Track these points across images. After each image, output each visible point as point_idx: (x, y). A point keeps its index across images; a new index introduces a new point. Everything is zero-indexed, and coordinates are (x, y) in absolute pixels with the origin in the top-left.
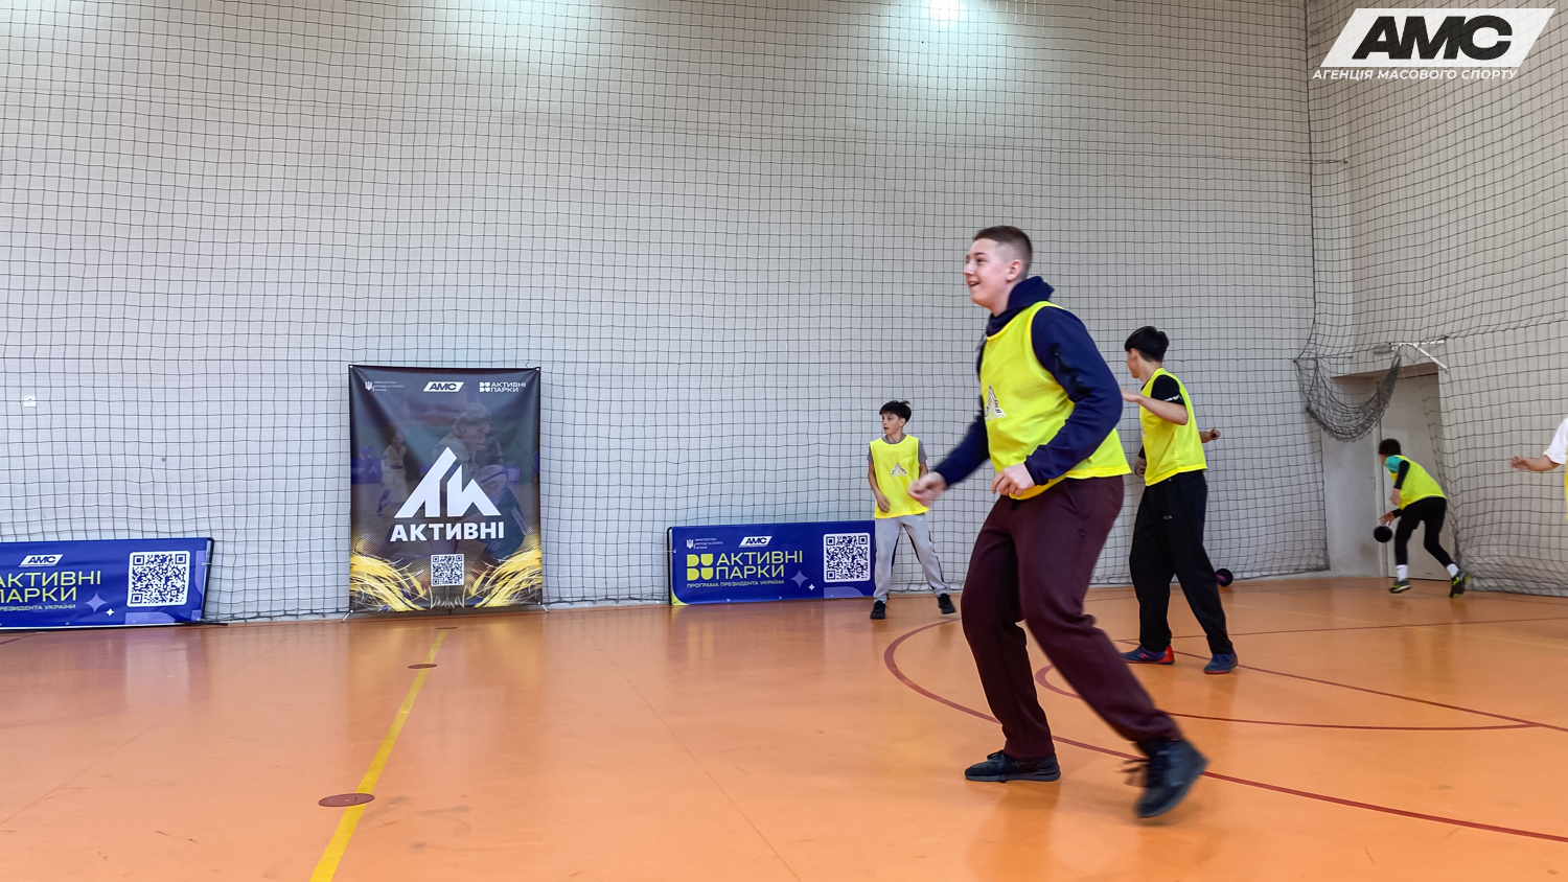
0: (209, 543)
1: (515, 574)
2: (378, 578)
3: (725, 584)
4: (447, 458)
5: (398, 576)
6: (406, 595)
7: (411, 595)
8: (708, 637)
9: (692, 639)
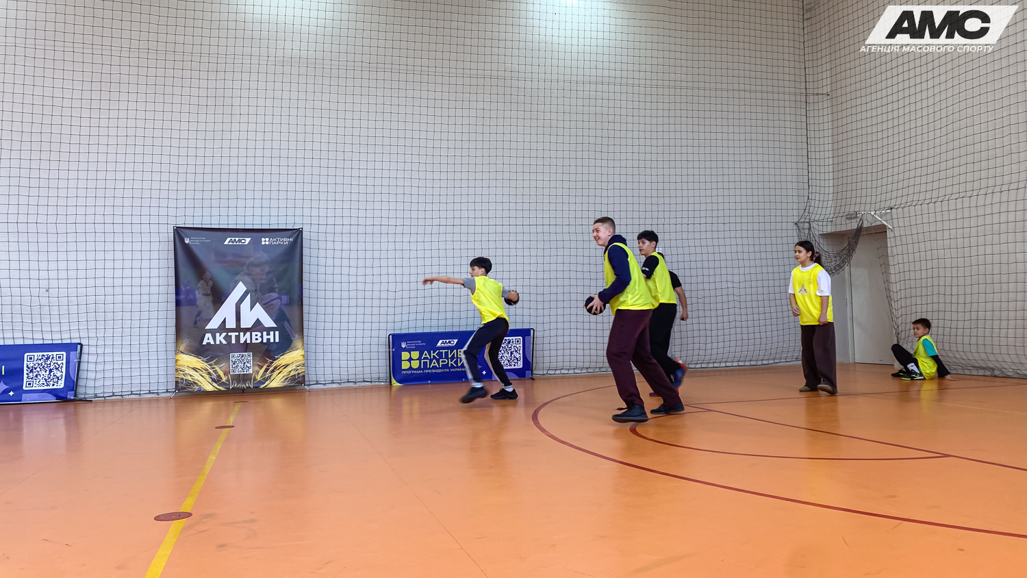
0: (79, 346)
1: (286, 366)
2: (195, 369)
3: (427, 371)
4: (240, 289)
5: (208, 367)
6: (213, 380)
7: (217, 380)
8: (416, 406)
9: (406, 408)
